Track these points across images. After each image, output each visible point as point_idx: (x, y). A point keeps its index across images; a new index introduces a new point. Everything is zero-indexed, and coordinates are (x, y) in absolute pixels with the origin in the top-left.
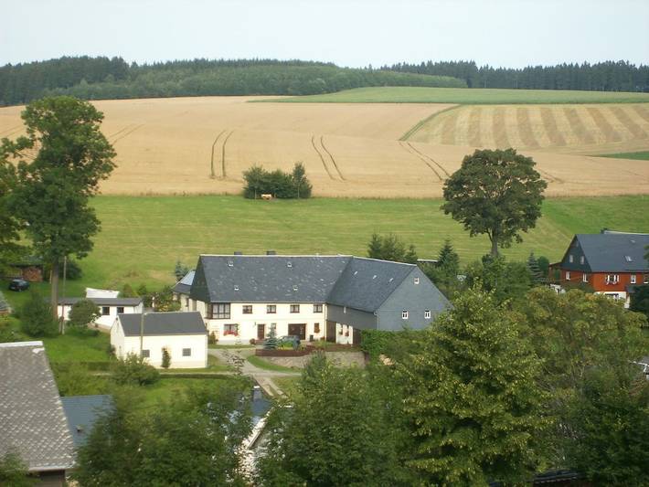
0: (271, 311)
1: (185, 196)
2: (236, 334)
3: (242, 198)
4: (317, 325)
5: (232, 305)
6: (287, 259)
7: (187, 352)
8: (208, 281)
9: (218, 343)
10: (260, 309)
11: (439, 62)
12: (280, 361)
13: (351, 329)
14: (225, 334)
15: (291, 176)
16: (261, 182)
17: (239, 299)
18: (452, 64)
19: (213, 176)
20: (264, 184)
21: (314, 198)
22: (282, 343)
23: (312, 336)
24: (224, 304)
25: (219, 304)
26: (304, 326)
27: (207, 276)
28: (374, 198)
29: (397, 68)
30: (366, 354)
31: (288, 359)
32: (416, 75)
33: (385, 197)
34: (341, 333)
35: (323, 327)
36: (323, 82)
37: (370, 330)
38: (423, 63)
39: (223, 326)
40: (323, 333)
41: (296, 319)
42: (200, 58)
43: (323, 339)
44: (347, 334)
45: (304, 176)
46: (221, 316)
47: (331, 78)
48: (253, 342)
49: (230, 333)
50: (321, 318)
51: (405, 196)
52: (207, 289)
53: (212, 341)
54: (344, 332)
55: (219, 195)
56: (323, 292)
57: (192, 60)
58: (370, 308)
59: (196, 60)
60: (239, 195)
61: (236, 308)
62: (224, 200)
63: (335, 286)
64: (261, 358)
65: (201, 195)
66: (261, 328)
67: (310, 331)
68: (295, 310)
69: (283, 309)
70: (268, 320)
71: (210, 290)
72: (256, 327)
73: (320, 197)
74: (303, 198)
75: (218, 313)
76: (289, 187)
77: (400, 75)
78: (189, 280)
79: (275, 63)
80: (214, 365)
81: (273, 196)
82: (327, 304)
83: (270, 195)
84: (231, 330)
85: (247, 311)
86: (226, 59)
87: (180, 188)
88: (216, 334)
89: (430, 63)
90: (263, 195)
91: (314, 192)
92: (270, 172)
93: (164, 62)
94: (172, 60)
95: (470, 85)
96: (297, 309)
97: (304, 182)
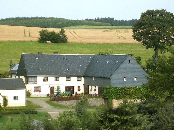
0: (57, 80)
1: (13, 42)
2: (40, 92)
3: (38, 43)
4: (79, 87)
5: (38, 77)
6: (64, 56)
7: (16, 98)
8: (26, 66)
9: (31, 96)
10: (51, 79)
11: (101, 18)
12: (63, 103)
13: (97, 88)
14: (34, 92)
15: (59, 34)
16: (46, 36)
17: (41, 74)
18: (106, 18)
19: (25, 36)
20: (48, 36)
21: (69, 43)
22: (63, 94)
23: (77, 93)
24: (34, 77)
25: (31, 77)
26: (73, 87)
27: (25, 63)
28: (94, 44)
29: (87, 20)
30: (105, 99)
31: (67, 101)
32: (94, 22)
33: (98, 43)
34: (92, 90)
35: (82, 88)
36: (62, 23)
37: (108, 87)
38: (96, 18)
39: (33, 88)
40: (82, 91)
41: (69, 84)
42: (17, 17)
43: (82, 94)
44: (95, 90)
45: (64, 33)
46: (33, 83)
47: (64, 22)
48: (48, 95)
49: (37, 91)
50: (81, 84)
51: (107, 43)
52: (25, 69)
53: (28, 95)
54: (93, 89)
55: (28, 42)
56: (82, 71)
57: (15, 17)
58: (107, 76)
59: (16, 18)
60: (37, 42)
61: (40, 79)
62: (30, 43)
63: (87, 68)
64: (53, 102)
65: (20, 42)
66: (52, 88)
67: (76, 90)
68: (68, 80)
69: (63, 79)
70: (55, 85)
71: (27, 70)
72: (50, 88)
73: (71, 43)
74: (64, 43)
75: (31, 81)
76: (58, 38)
77: (88, 22)
78: (16, 67)
79: (44, 18)
80: (30, 105)
81: (51, 42)
82: (84, 77)
83: (50, 42)
84: (37, 89)
85: (45, 80)
86: (27, 17)
87: (11, 39)
88: (30, 92)
89: (98, 18)
90: (47, 42)
91: (69, 40)
92: (50, 32)
93: (5, 19)
94: (8, 18)
95: (112, 25)
96: (69, 79)
97: (64, 36)
